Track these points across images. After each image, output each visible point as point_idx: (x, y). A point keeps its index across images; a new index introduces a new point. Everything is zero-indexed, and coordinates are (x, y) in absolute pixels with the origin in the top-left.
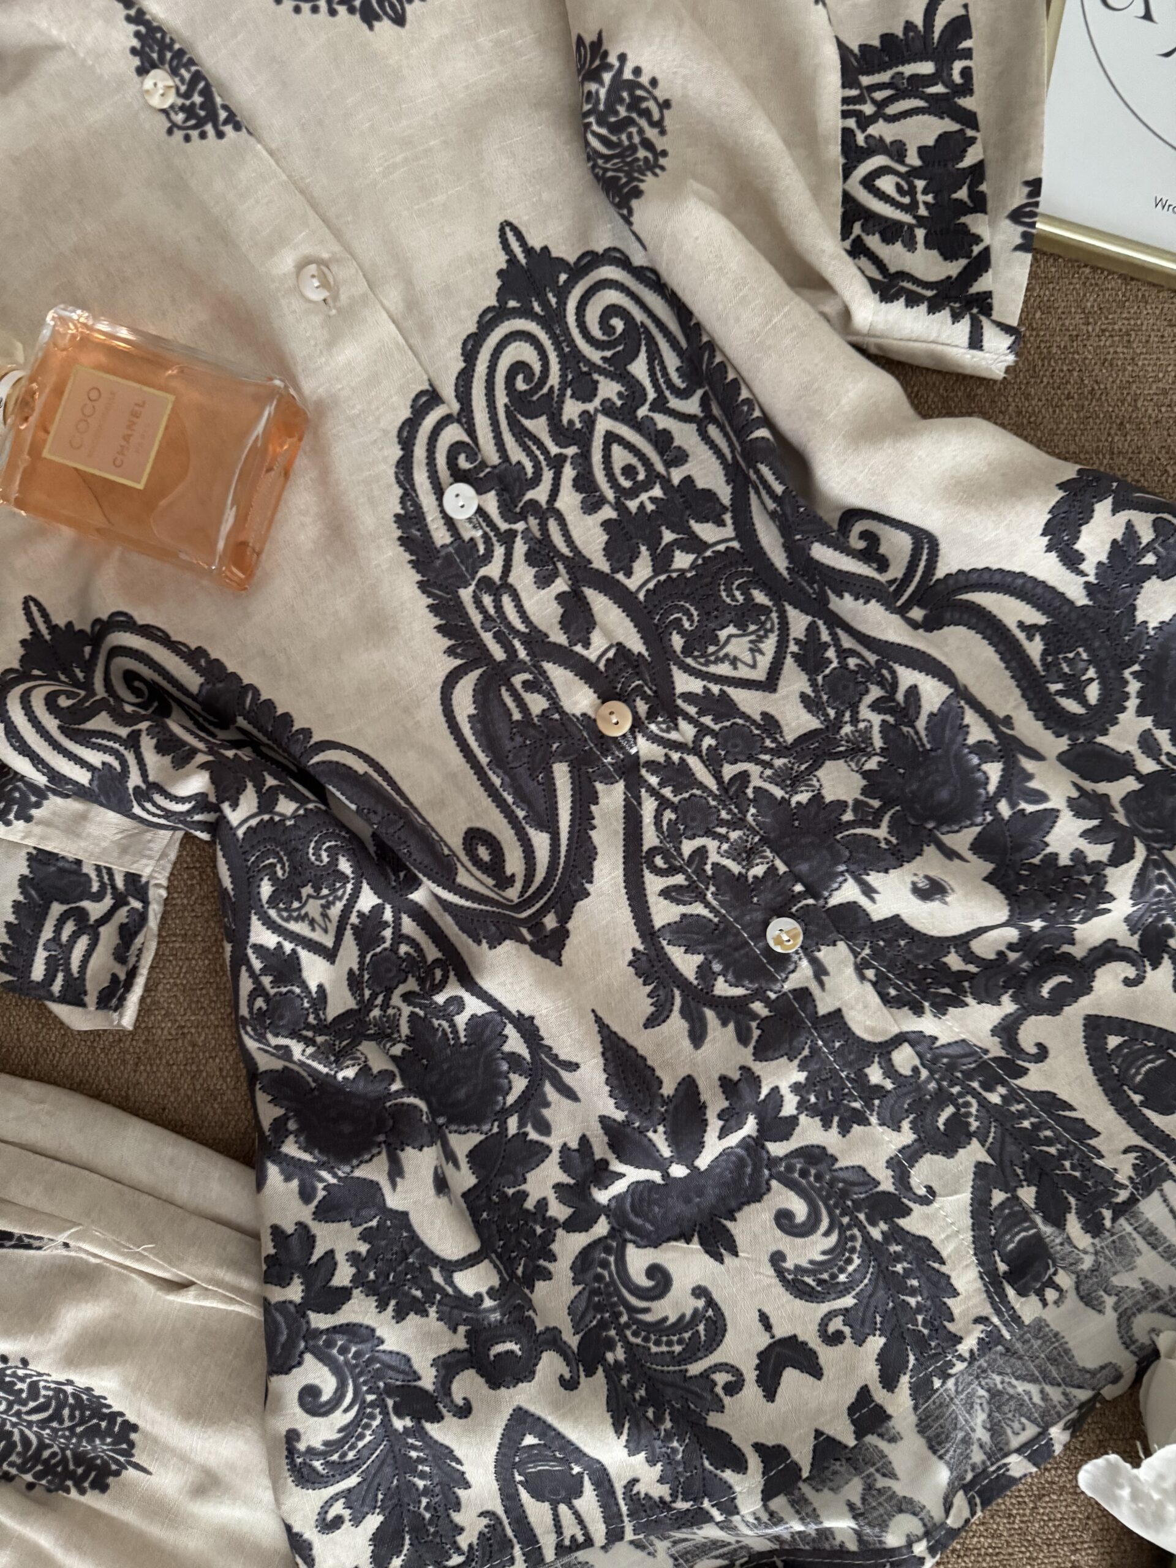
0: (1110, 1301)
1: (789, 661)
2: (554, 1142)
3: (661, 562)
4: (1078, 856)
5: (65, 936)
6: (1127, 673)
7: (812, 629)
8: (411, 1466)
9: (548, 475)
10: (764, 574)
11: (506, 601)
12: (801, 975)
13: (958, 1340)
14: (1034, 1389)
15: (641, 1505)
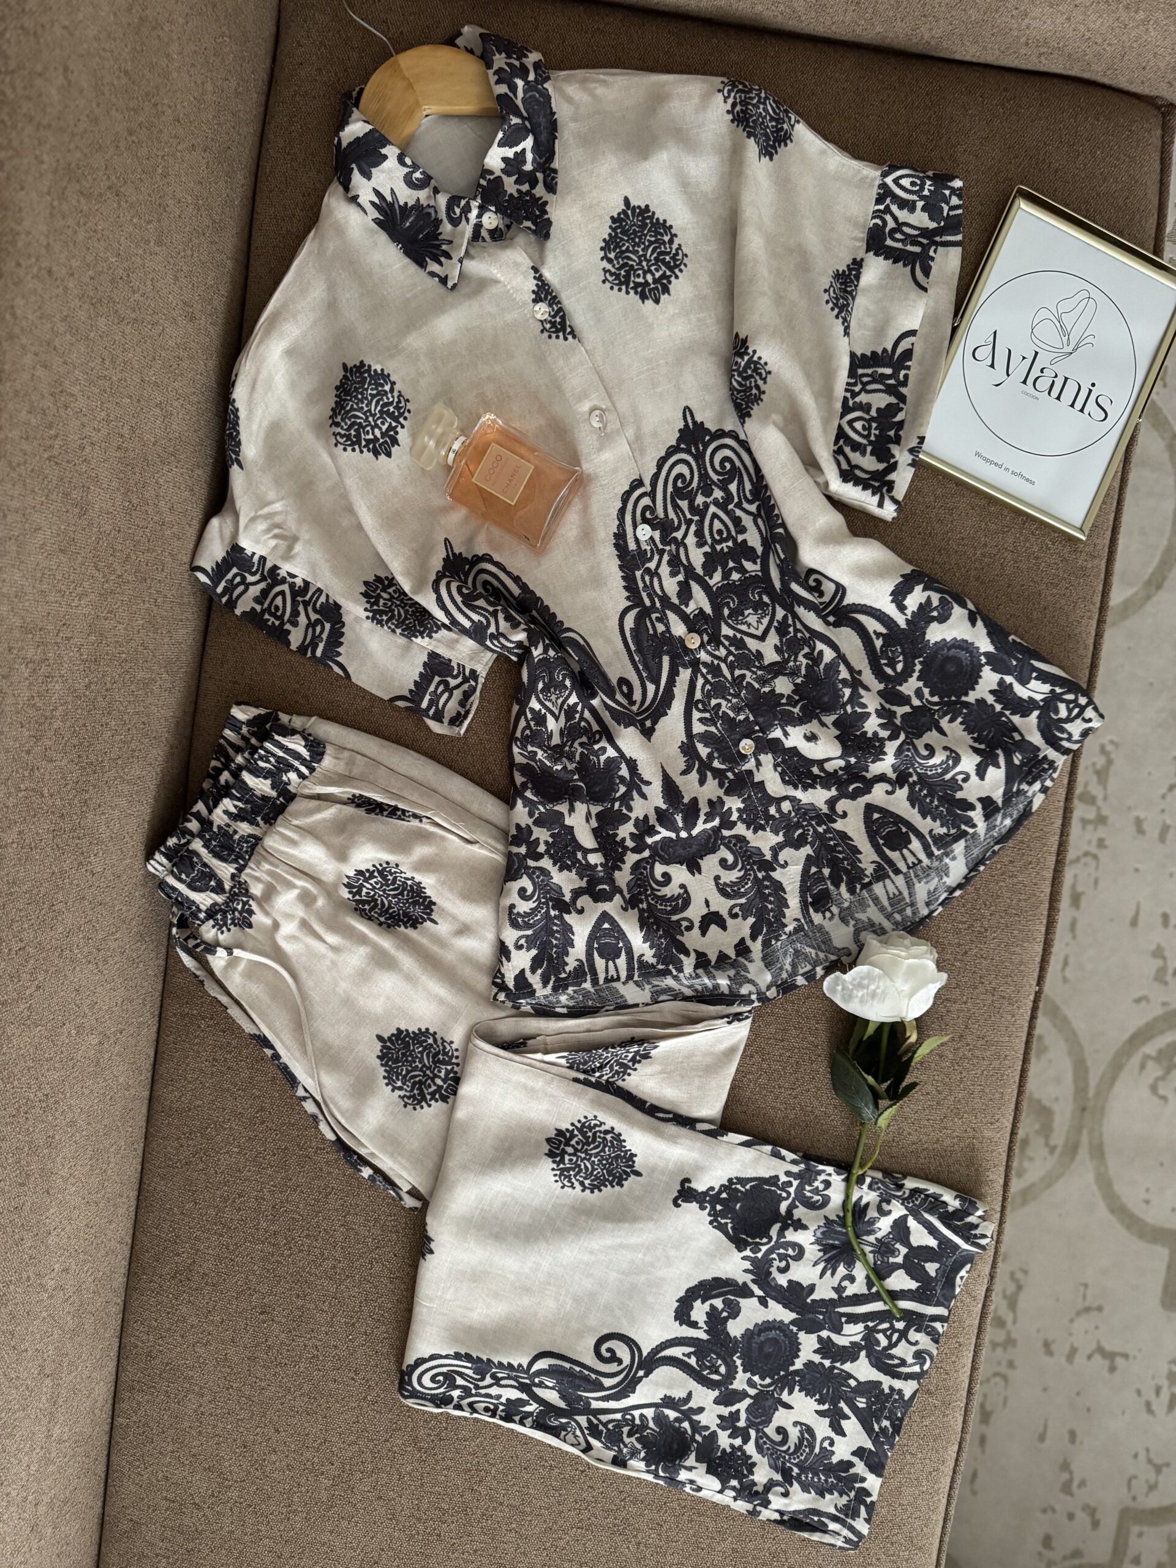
0: (852, 922)
1: (773, 630)
2: (633, 815)
3: (726, 575)
4: (875, 734)
5: (439, 691)
6: (916, 661)
7: (785, 617)
8: (552, 933)
9: (684, 527)
10: (769, 589)
11: (655, 580)
12: (751, 764)
13: (786, 926)
14: (813, 952)
15: (643, 965)
